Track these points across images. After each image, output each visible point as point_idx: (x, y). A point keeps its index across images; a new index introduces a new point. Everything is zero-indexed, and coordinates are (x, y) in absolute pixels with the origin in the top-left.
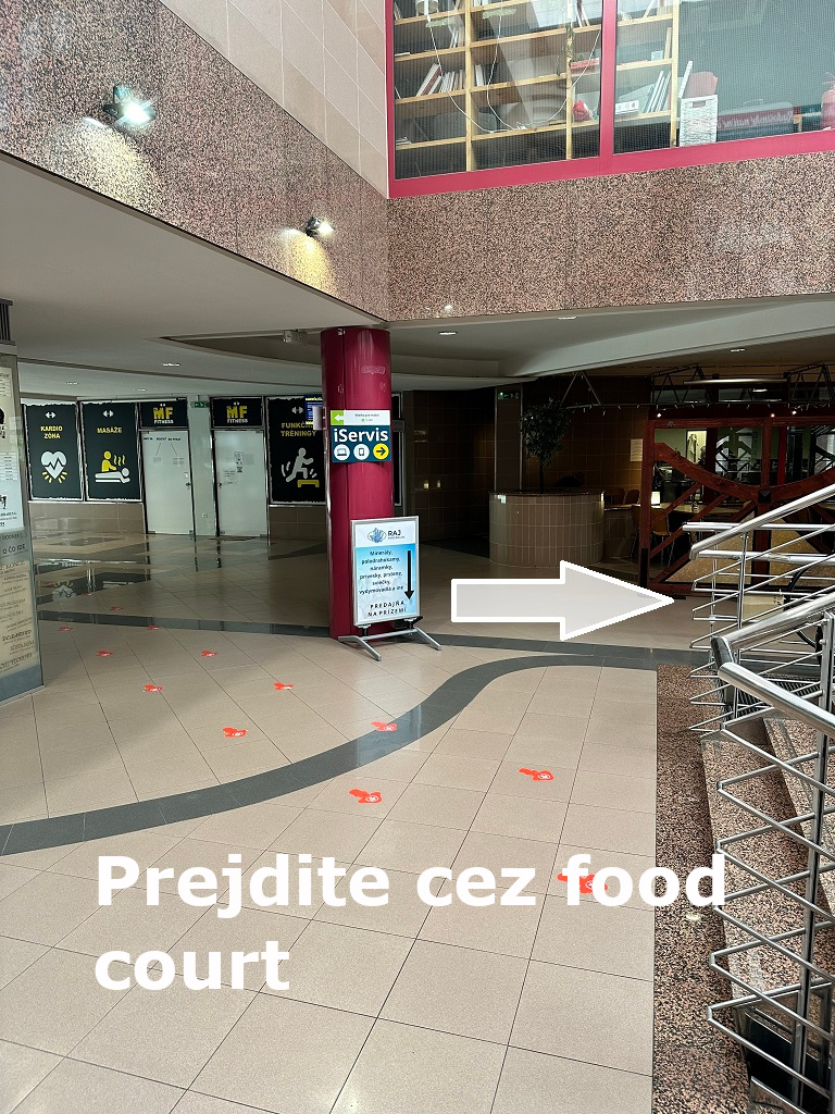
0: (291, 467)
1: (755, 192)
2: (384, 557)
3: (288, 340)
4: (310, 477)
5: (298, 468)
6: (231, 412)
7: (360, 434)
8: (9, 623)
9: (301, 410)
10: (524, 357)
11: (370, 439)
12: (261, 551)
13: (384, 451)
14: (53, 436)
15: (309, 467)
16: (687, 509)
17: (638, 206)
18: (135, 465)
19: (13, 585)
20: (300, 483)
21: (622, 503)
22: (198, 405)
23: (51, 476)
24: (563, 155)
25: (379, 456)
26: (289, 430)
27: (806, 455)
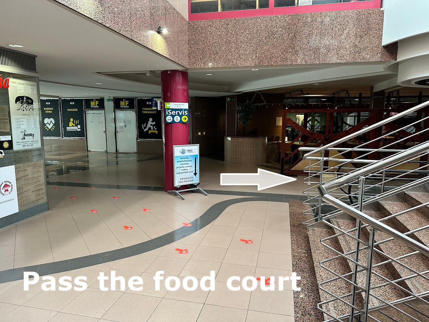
0: (146, 125)
1: (326, 24)
2: (186, 160)
3: (148, 75)
4: (154, 129)
5: (149, 126)
6: (122, 103)
7: (177, 112)
8: (35, 185)
9: (150, 103)
10: (238, 85)
11: (181, 114)
12: (134, 158)
13: (186, 119)
14: (49, 112)
15: (153, 126)
16: (298, 143)
17: (283, 27)
18: (83, 124)
19: (36, 170)
20: (150, 132)
21: (273, 141)
22: (109, 100)
23: (48, 128)
24: (255, 7)
25: (184, 121)
26: (146, 111)
27: (340, 124)
